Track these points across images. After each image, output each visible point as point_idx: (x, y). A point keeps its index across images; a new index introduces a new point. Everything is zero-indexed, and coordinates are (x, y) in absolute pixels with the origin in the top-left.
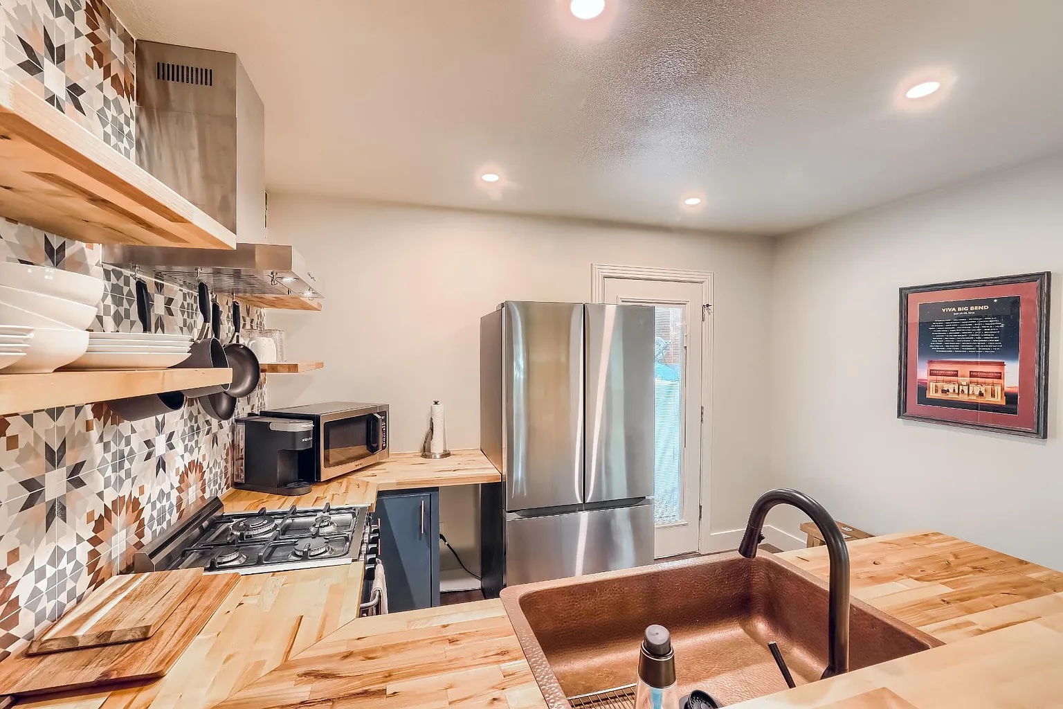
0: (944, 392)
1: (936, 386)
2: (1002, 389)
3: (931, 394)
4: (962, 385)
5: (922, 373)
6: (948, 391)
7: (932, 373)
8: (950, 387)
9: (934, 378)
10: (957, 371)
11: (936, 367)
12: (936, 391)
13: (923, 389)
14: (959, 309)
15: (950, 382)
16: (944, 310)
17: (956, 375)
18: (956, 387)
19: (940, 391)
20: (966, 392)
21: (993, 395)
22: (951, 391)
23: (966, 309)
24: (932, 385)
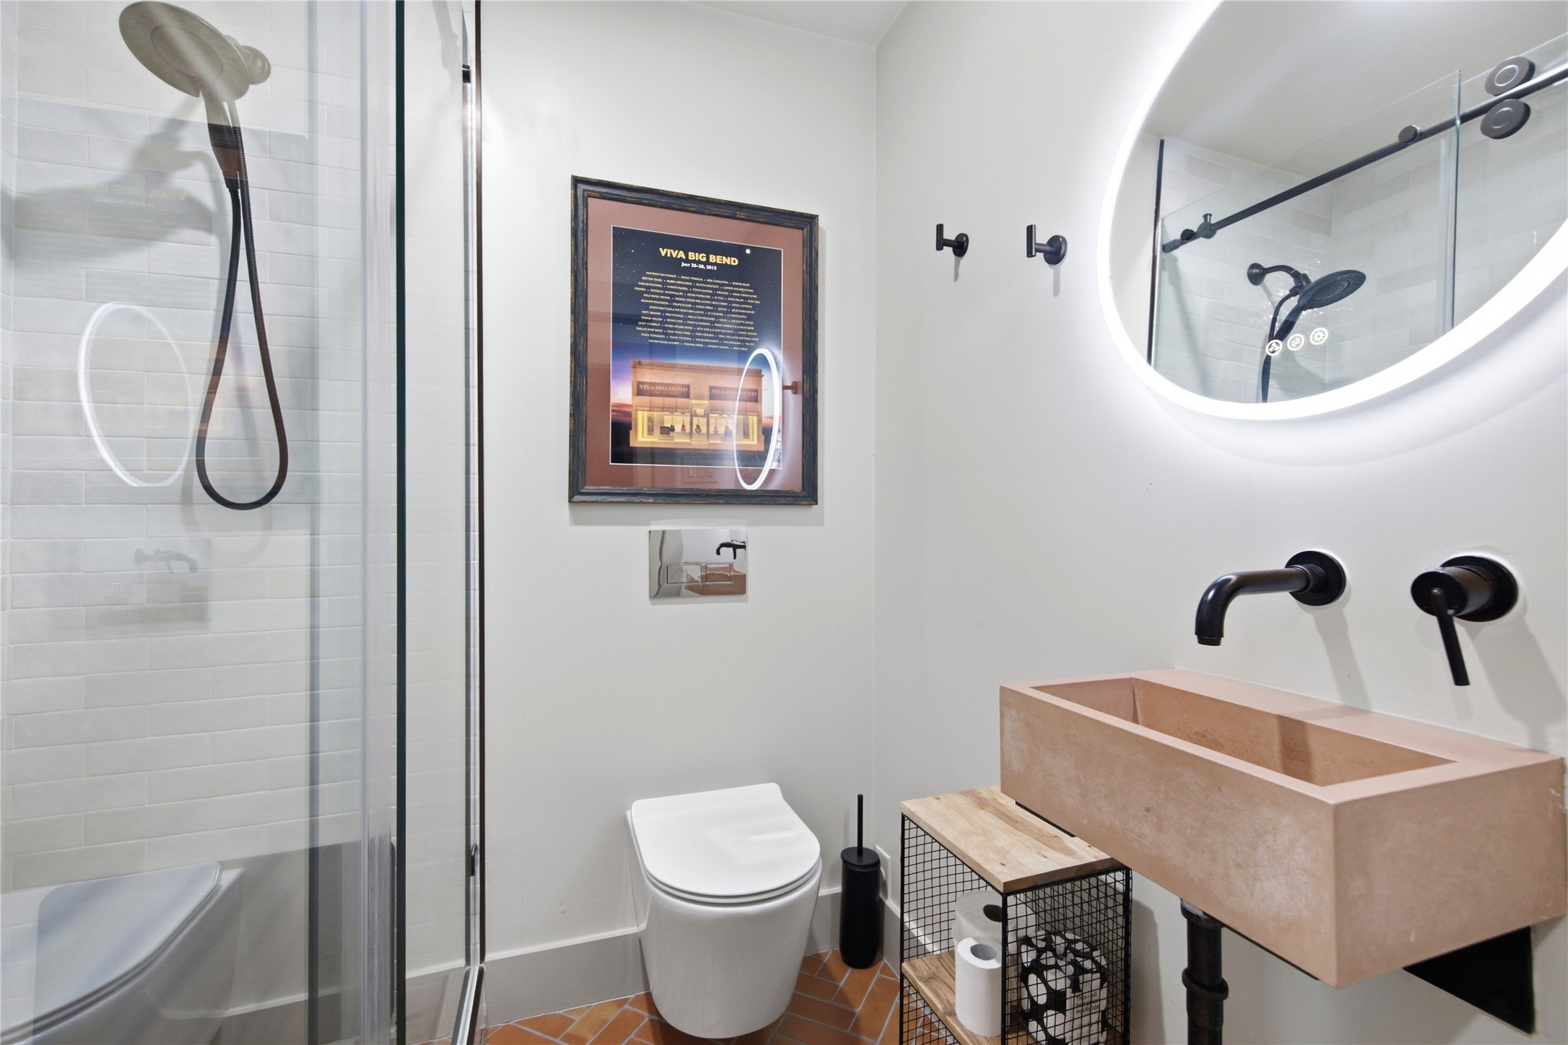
0: (667, 431)
1: (650, 420)
2: (760, 421)
3: (641, 438)
4: (696, 415)
5: (622, 393)
6: (672, 429)
7: (639, 392)
8: (677, 421)
9: (646, 399)
10: (688, 386)
11: (648, 376)
12: (651, 431)
13: (622, 430)
14: (692, 256)
15: (673, 410)
16: (663, 254)
17: (687, 396)
18: (687, 419)
19: (657, 431)
20: (704, 429)
21: (746, 434)
22: (678, 428)
23: (702, 257)
24: (641, 418)
